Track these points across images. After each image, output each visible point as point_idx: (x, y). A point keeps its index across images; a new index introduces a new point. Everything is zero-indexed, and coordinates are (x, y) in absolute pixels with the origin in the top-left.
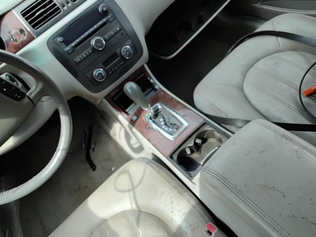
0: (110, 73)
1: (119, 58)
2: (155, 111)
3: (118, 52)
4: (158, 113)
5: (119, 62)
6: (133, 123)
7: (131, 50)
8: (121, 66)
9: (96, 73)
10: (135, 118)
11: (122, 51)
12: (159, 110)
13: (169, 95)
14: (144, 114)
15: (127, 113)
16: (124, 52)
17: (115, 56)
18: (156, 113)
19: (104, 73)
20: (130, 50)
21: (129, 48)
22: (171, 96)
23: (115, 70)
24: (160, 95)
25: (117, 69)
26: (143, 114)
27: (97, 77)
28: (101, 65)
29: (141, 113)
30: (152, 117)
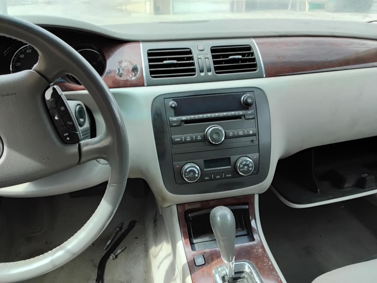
0: (206, 178)
1: (230, 167)
2: (236, 271)
3: (233, 159)
4: (240, 278)
5: (226, 172)
6: (192, 266)
7: (252, 167)
8: (226, 178)
9: (188, 167)
10: (200, 261)
11: (240, 161)
12: (243, 275)
13: (270, 260)
14: (218, 266)
15: (193, 245)
16: (241, 164)
17: (226, 161)
18: (237, 276)
19: (198, 174)
20: (251, 165)
21: (250, 162)
22: (272, 265)
23: (215, 179)
24: (255, 251)
25: (218, 179)
26: (216, 264)
27: (186, 174)
28: (201, 161)
29: (212, 260)
30: (226, 278)
